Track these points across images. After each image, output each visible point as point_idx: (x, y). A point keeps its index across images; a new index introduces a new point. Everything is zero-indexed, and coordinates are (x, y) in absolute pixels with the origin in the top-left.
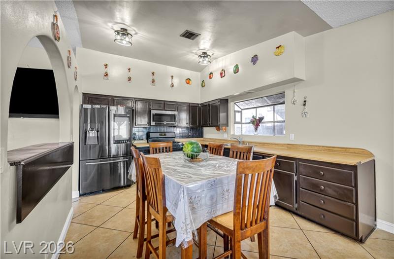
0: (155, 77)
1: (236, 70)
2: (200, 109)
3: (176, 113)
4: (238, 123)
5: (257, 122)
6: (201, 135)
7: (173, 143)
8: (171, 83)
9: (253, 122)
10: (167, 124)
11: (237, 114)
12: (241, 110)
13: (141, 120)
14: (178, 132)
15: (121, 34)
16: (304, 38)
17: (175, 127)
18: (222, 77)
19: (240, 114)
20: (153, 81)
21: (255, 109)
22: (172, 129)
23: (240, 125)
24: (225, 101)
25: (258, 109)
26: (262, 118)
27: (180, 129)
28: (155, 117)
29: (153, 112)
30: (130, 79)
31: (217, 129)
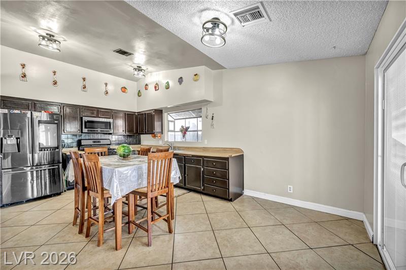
0: (86, 83)
1: (168, 87)
2: (136, 117)
3: (111, 120)
4: (171, 131)
5: (185, 131)
6: (139, 142)
7: (108, 150)
8: (104, 90)
9: (181, 131)
10: (101, 131)
11: (170, 123)
12: (173, 120)
13: (70, 127)
14: (114, 139)
15: (46, 39)
16: (213, 71)
17: (111, 134)
18: (156, 90)
19: (173, 123)
20: (85, 87)
21: (184, 120)
22: (107, 137)
23: (173, 133)
24: (159, 112)
25: (187, 120)
26: (188, 128)
27: (116, 137)
28: (87, 124)
29: (85, 119)
30: (55, 83)
31: (153, 137)
